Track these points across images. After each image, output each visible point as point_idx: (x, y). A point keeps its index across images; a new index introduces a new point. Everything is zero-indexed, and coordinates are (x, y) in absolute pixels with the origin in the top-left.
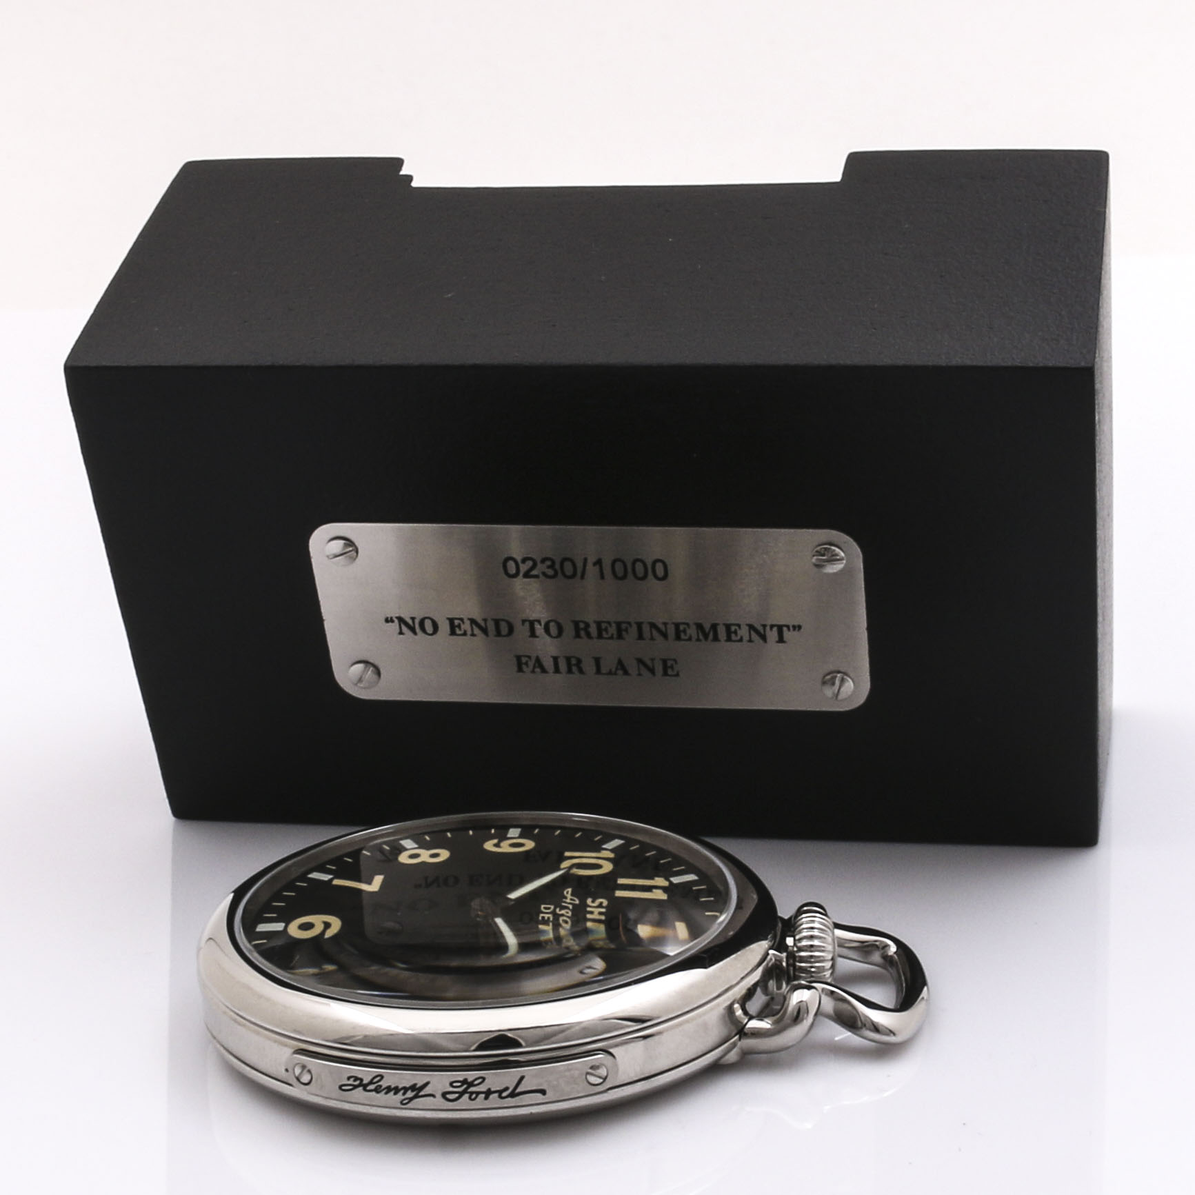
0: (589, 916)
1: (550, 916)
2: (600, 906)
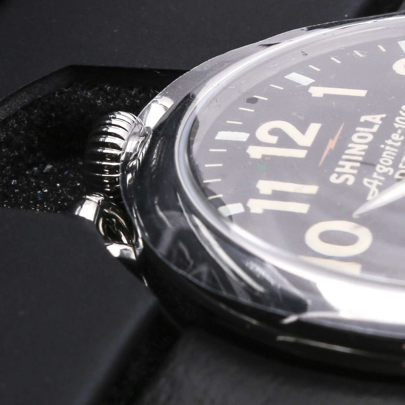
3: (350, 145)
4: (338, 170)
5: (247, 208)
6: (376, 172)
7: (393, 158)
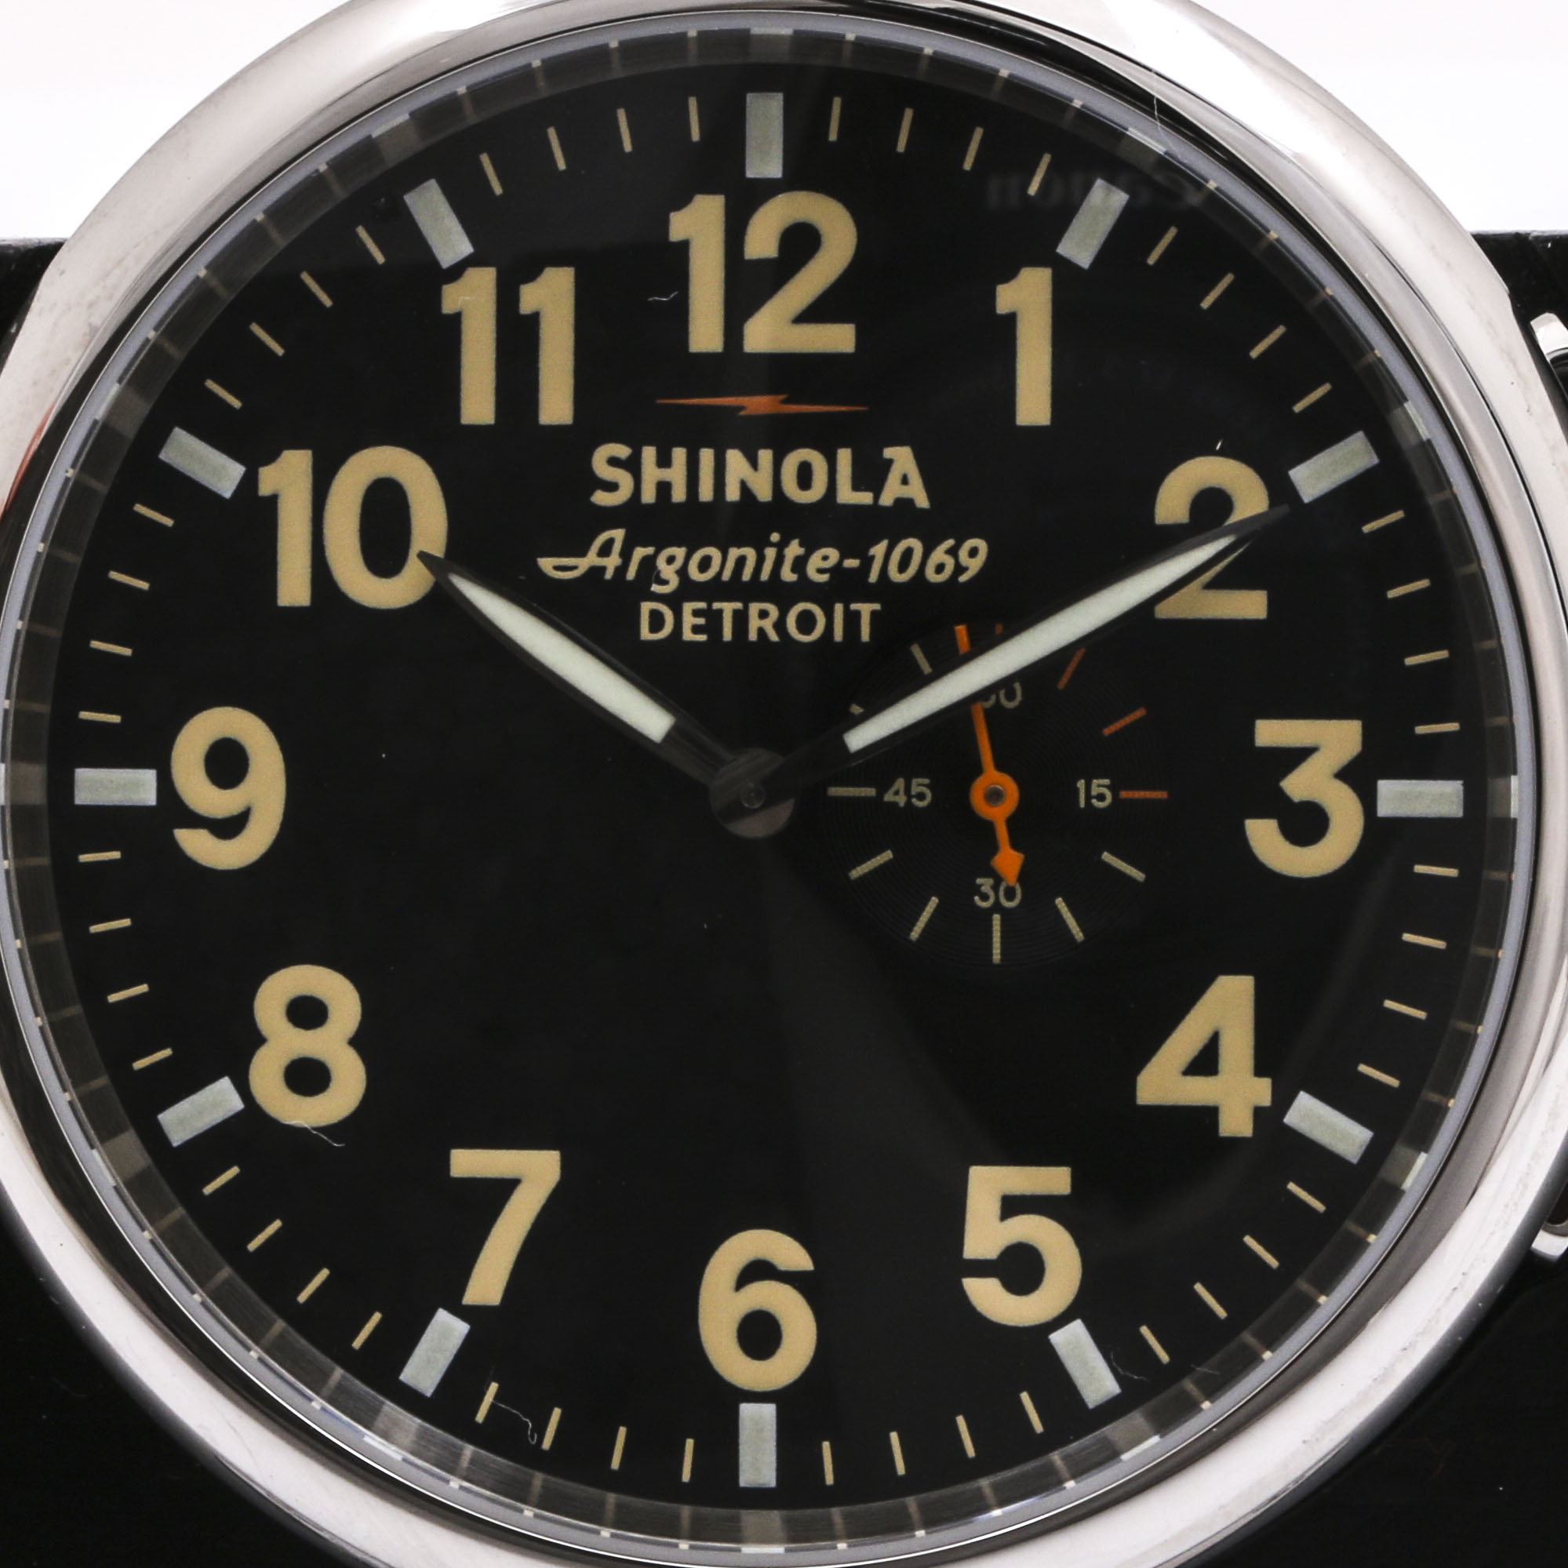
0: (679, 495)
1: (688, 607)
2: (633, 466)
3: (766, 455)
4: (649, 454)
5: (457, 271)
6: (658, 551)
7: (726, 577)
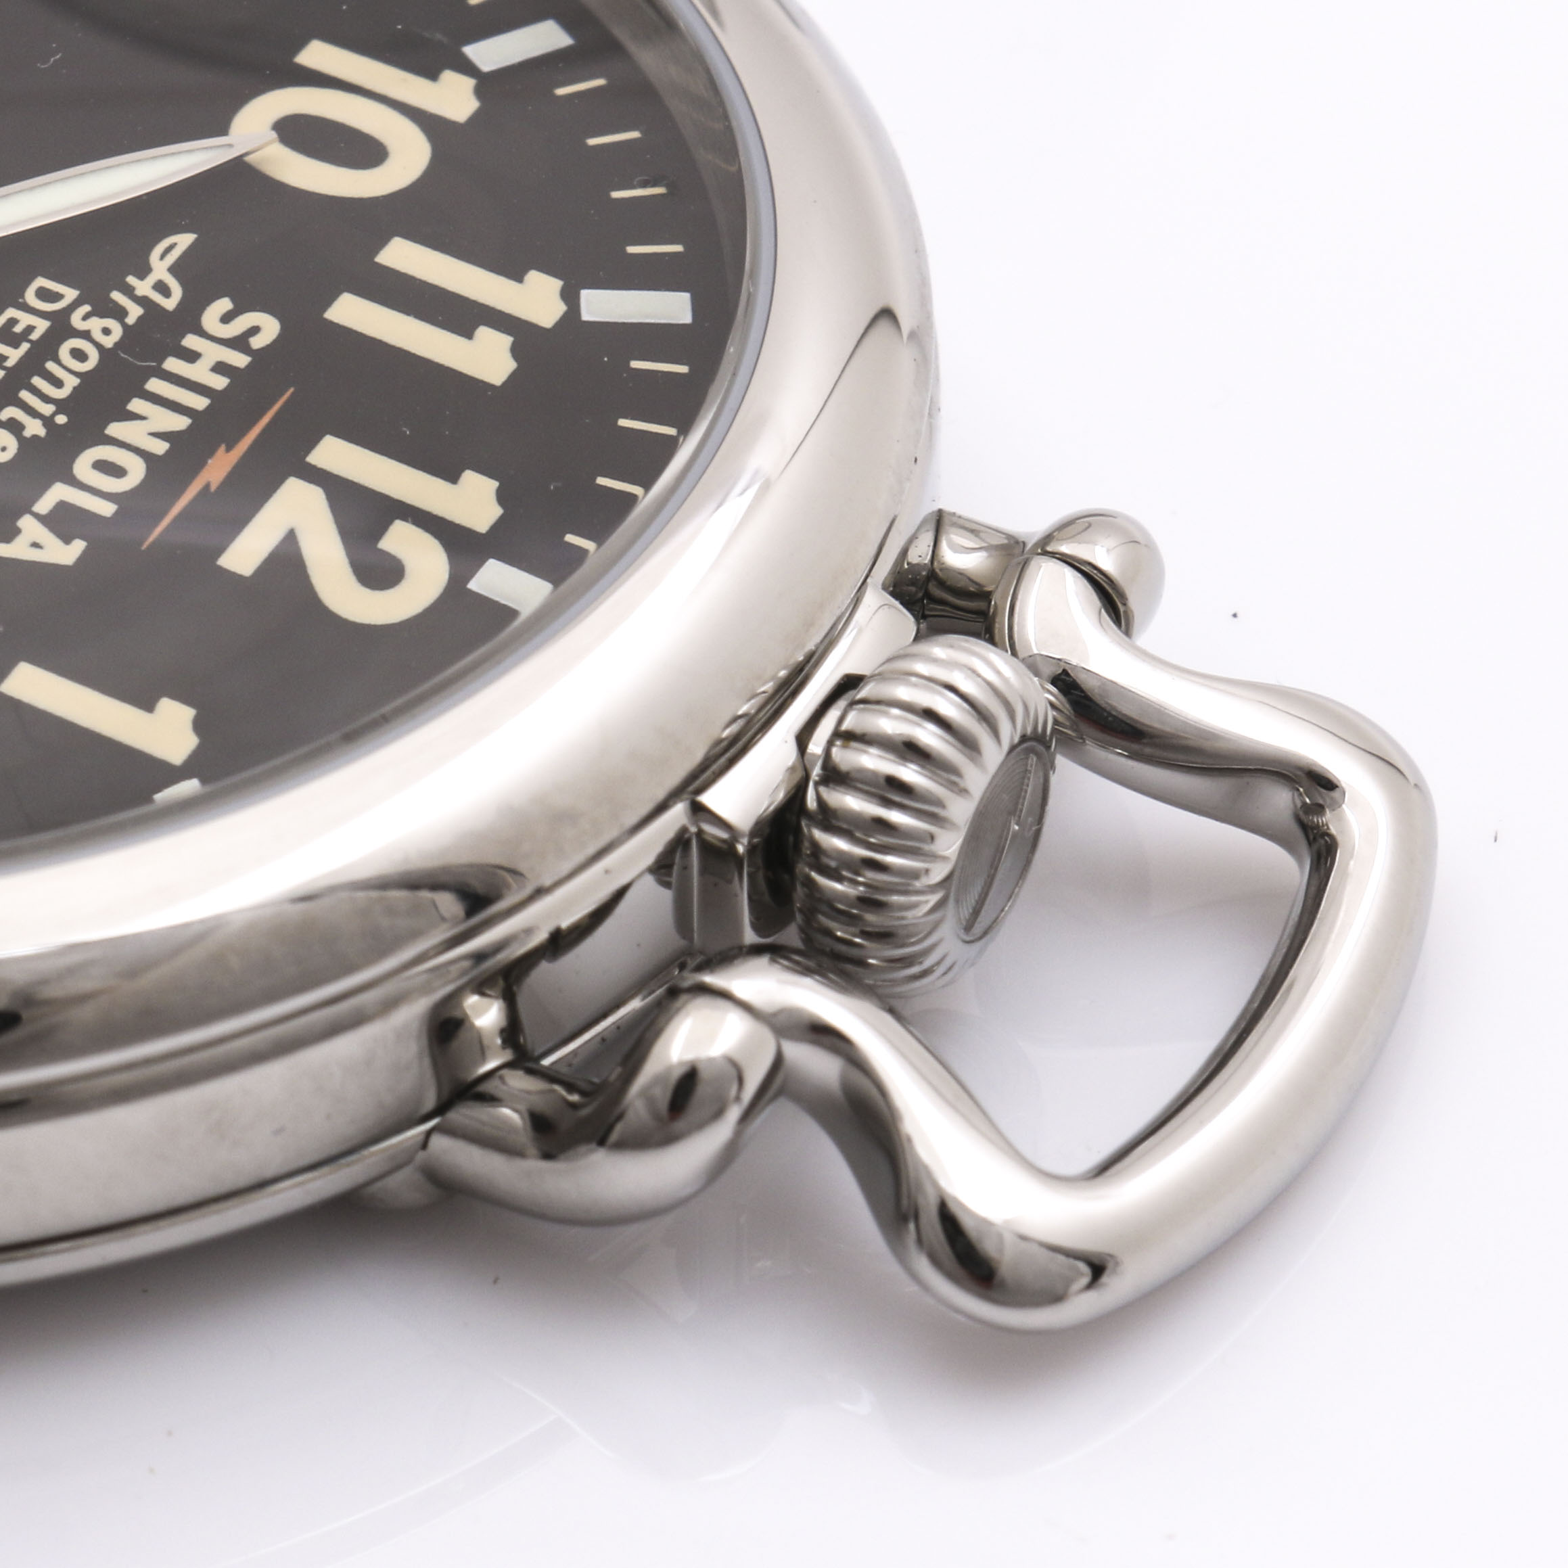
0: (173, 365)
1: (42, 324)
3: (160, 447)
4: (240, 360)
5: (570, 296)
6: (125, 326)
7: (51, 366)
